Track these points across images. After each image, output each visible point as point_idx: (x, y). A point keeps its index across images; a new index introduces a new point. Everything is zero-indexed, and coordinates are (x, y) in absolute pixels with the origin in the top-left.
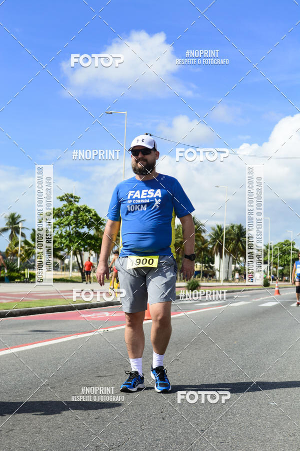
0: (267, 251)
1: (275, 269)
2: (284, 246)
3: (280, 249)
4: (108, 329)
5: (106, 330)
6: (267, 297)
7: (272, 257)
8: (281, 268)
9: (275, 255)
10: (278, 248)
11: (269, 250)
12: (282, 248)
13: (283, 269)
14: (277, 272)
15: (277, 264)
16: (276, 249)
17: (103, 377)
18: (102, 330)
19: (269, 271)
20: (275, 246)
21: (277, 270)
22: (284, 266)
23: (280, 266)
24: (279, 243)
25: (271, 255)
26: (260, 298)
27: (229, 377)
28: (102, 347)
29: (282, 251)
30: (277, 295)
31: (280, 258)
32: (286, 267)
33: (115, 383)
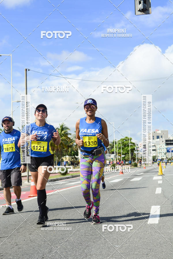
0: (114, 145)
1: (119, 157)
2: (125, 141)
3: (122, 143)
4: (5, 205)
5: (4, 206)
6: (114, 176)
7: (117, 149)
8: (123, 156)
9: (119, 147)
10: (121, 142)
11: (115, 144)
12: (123, 142)
13: (125, 157)
14: (121, 158)
15: (121, 154)
16: (120, 143)
17: (2, 238)
18: (2, 206)
19: (115, 159)
20: (119, 141)
21: (121, 157)
22: (125, 154)
23: (123, 154)
24: (121, 139)
25: (116, 147)
26: (110, 177)
27: (89, 231)
28: (1, 218)
29: (123, 144)
30: (121, 174)
31: (122, 149)
32: (127, 154)
33: (10, 241)
